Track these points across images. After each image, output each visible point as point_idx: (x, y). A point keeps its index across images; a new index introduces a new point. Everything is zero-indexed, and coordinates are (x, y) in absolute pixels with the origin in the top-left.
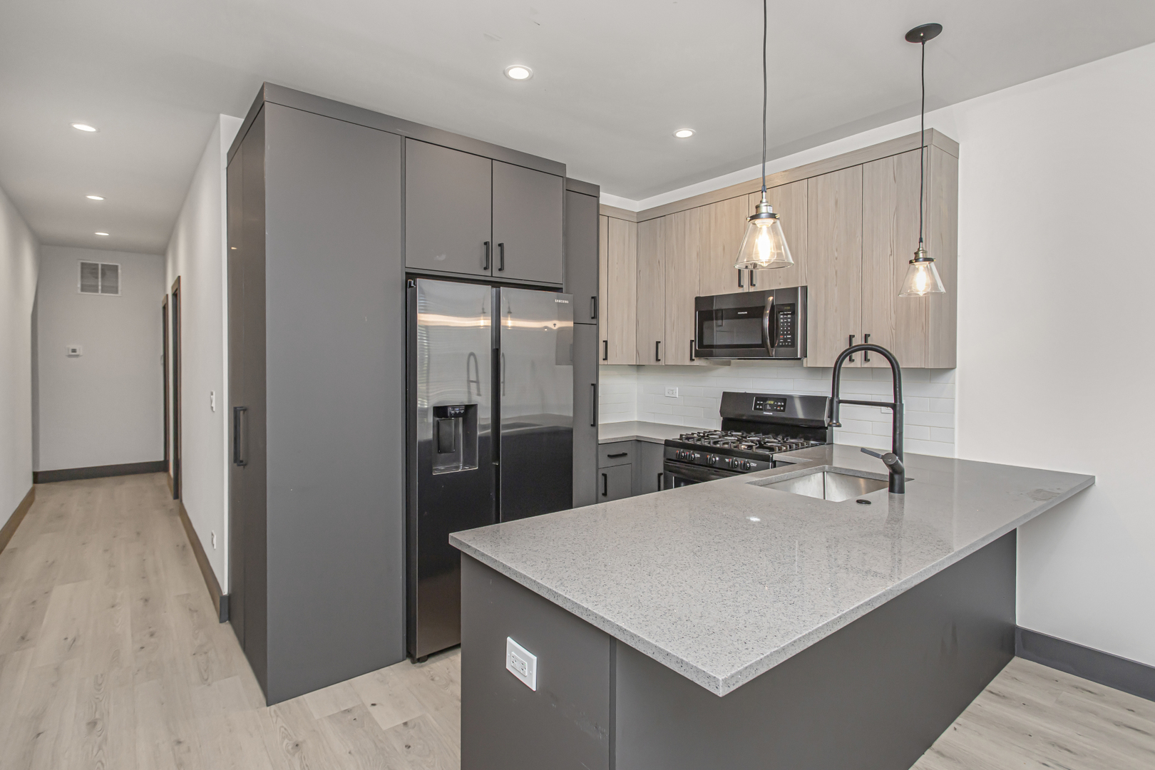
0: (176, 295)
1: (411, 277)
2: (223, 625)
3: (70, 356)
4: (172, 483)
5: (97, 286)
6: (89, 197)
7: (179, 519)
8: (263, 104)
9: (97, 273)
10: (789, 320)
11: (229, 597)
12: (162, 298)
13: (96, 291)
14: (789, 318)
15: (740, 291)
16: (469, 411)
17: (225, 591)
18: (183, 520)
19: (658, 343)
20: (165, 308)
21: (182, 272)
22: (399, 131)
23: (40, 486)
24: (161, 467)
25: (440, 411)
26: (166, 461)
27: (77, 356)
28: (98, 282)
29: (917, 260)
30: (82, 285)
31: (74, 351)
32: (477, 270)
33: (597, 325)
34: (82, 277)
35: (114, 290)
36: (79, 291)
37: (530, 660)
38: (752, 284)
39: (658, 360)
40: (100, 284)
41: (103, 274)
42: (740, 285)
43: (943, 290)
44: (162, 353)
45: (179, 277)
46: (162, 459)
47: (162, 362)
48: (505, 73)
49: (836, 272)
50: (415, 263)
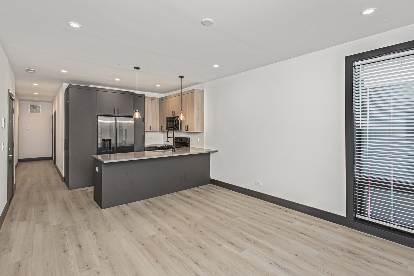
0: (55, 114)
1: (98, 116)
2: (63, 182)
3: (27, 129)
4: (54, 161)
5: (34, 111)
6: (34, 93)
7: (55, 168)
8: (69, 88)
9: (34, 108)
11: (64, 177)
12: (52, 114)
13: (34, 112)
15: (173, 116)
16: (110, 140)
17: (64, 176)
18: (56, 169)
19: (162, 126)
20: (52, 116)
21: (56, 110)
22: (96, 90)
23: (19, 163)
24: (51, 158)
25: (104, 140)
26: (52, 157)
27: (29, 129)
28: (34, 110)
29: (181, 114)
30: (30, 111)
31: (28, 128)
32: (113, 114)
33: (144, 123)
34: (30, 109)
35: (39, 112)
36: (29, 113)
39: (162, 130)
40: (35, 110)
41: (36, 108)
43: (185, 119)
44: (51, 128)
45: (56, 111)
46: (51, 156)
47: (52, 131)
48: (115, 80)
50: (99, 113)
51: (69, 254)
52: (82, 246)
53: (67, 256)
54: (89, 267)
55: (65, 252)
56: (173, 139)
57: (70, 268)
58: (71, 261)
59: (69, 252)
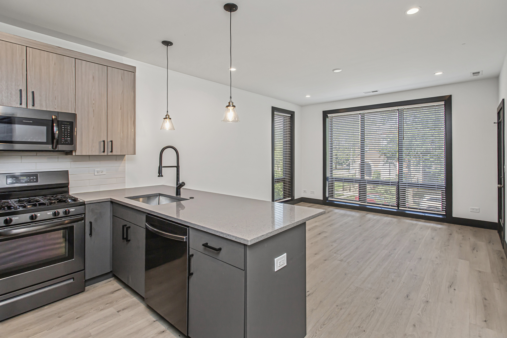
10: (69, 130)
14: (69, 129)
37: (277, 260)
38: (33, 105)
42: (21, 104)
49: (94, 110)
51: (425, 297)
52: (406, 295)
53: (427, 296)
54: (414, 277)
55: (427, 302)
56: (176, 168)
57: (430, 285)
58: (427, 289)
59: (424, 298)
